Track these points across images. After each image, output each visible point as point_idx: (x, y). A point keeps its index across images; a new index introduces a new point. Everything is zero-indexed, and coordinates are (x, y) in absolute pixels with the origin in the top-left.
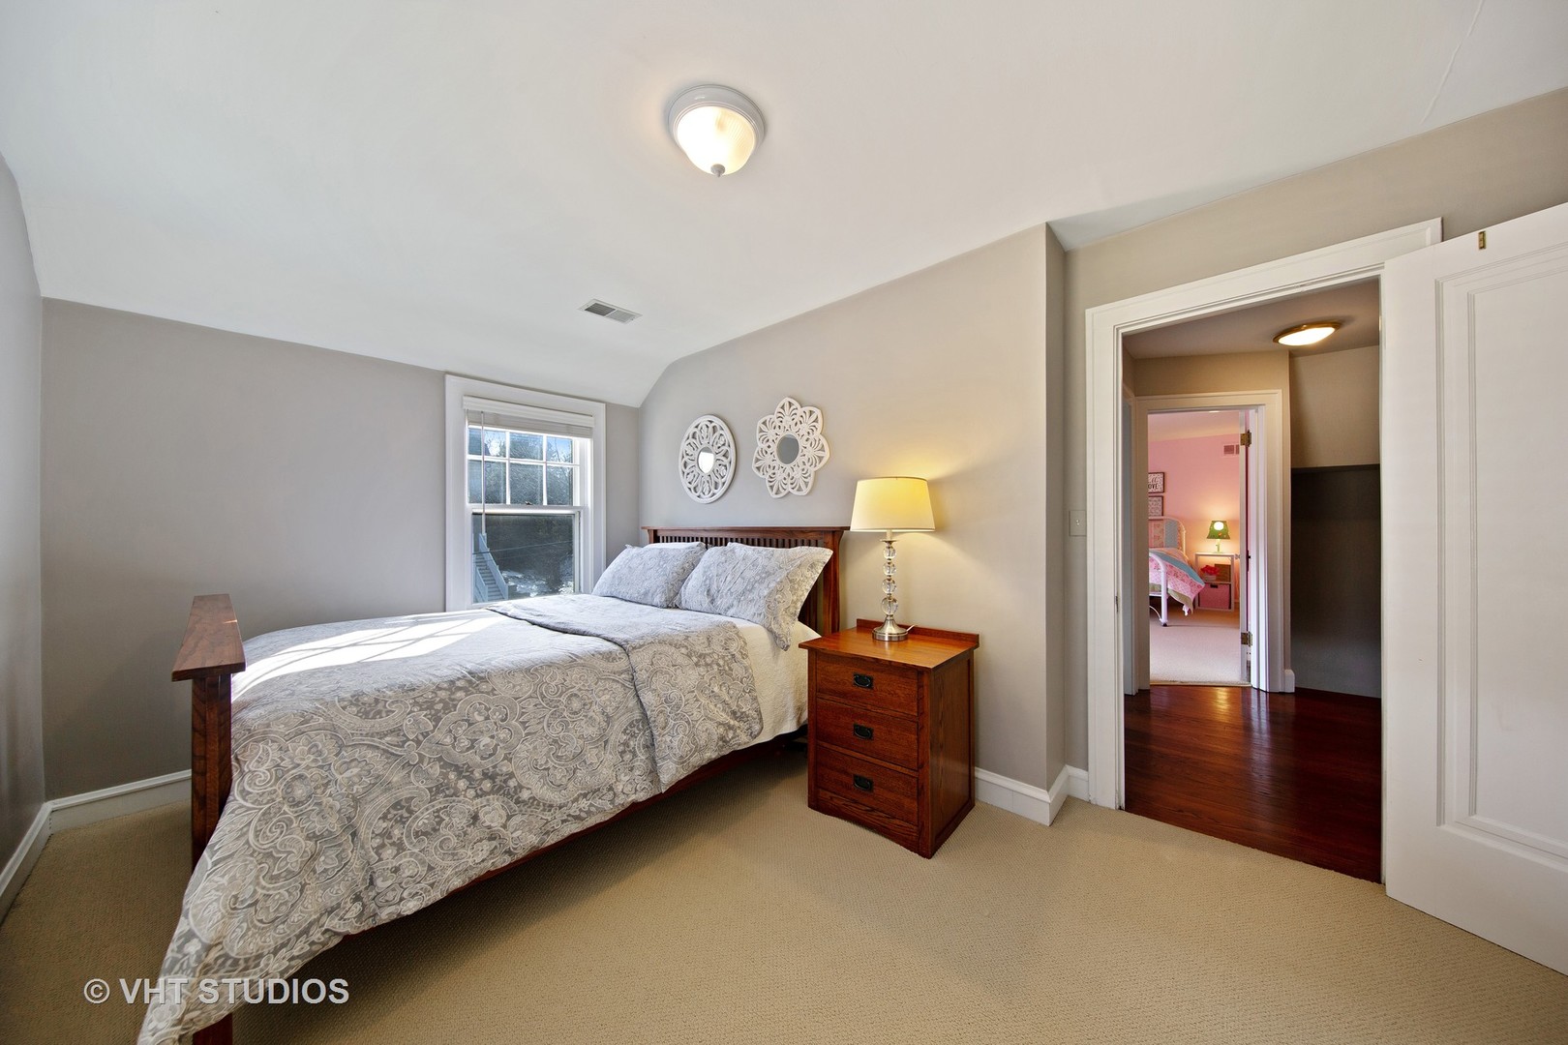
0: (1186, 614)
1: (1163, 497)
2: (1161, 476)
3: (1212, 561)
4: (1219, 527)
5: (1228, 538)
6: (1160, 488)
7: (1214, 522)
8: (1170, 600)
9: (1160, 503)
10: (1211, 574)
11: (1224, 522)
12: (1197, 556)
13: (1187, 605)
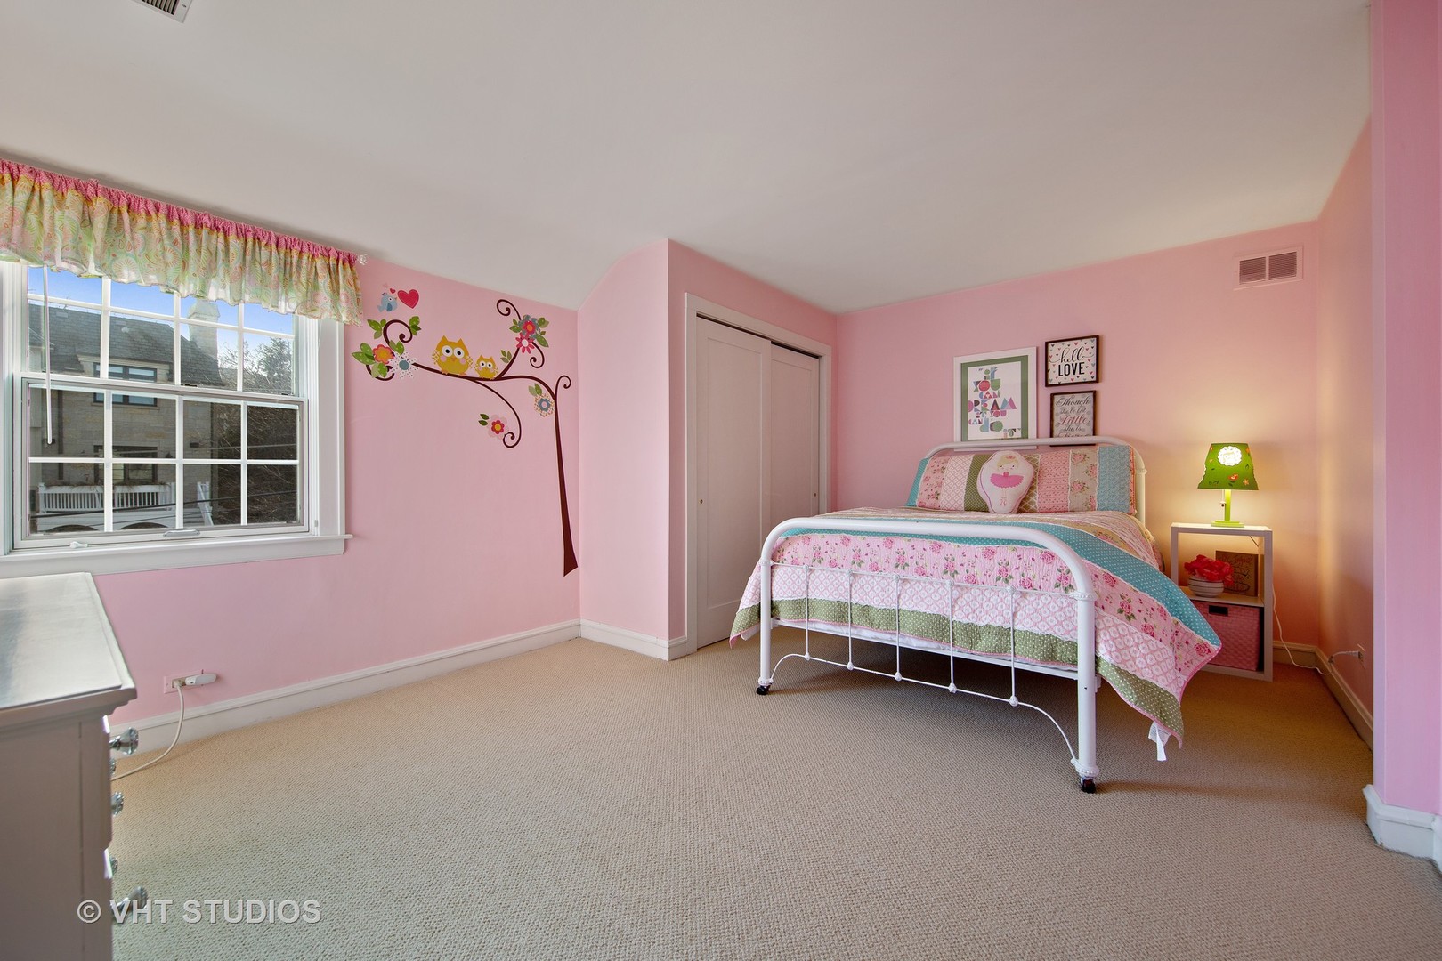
0: (1162, 756)
1: (1094, 393)
2: (1091, 343)
3: (1210, 545)
4: (1230, 458)
5: (1253, 486)
6: (1088, 373)
7: (1216, 447)
8: (1104, 692)
9: (1089, 407)
10: (1211, 580)
11: (1243, 447)
12: (1176, 531)
13: (1164, 722)
